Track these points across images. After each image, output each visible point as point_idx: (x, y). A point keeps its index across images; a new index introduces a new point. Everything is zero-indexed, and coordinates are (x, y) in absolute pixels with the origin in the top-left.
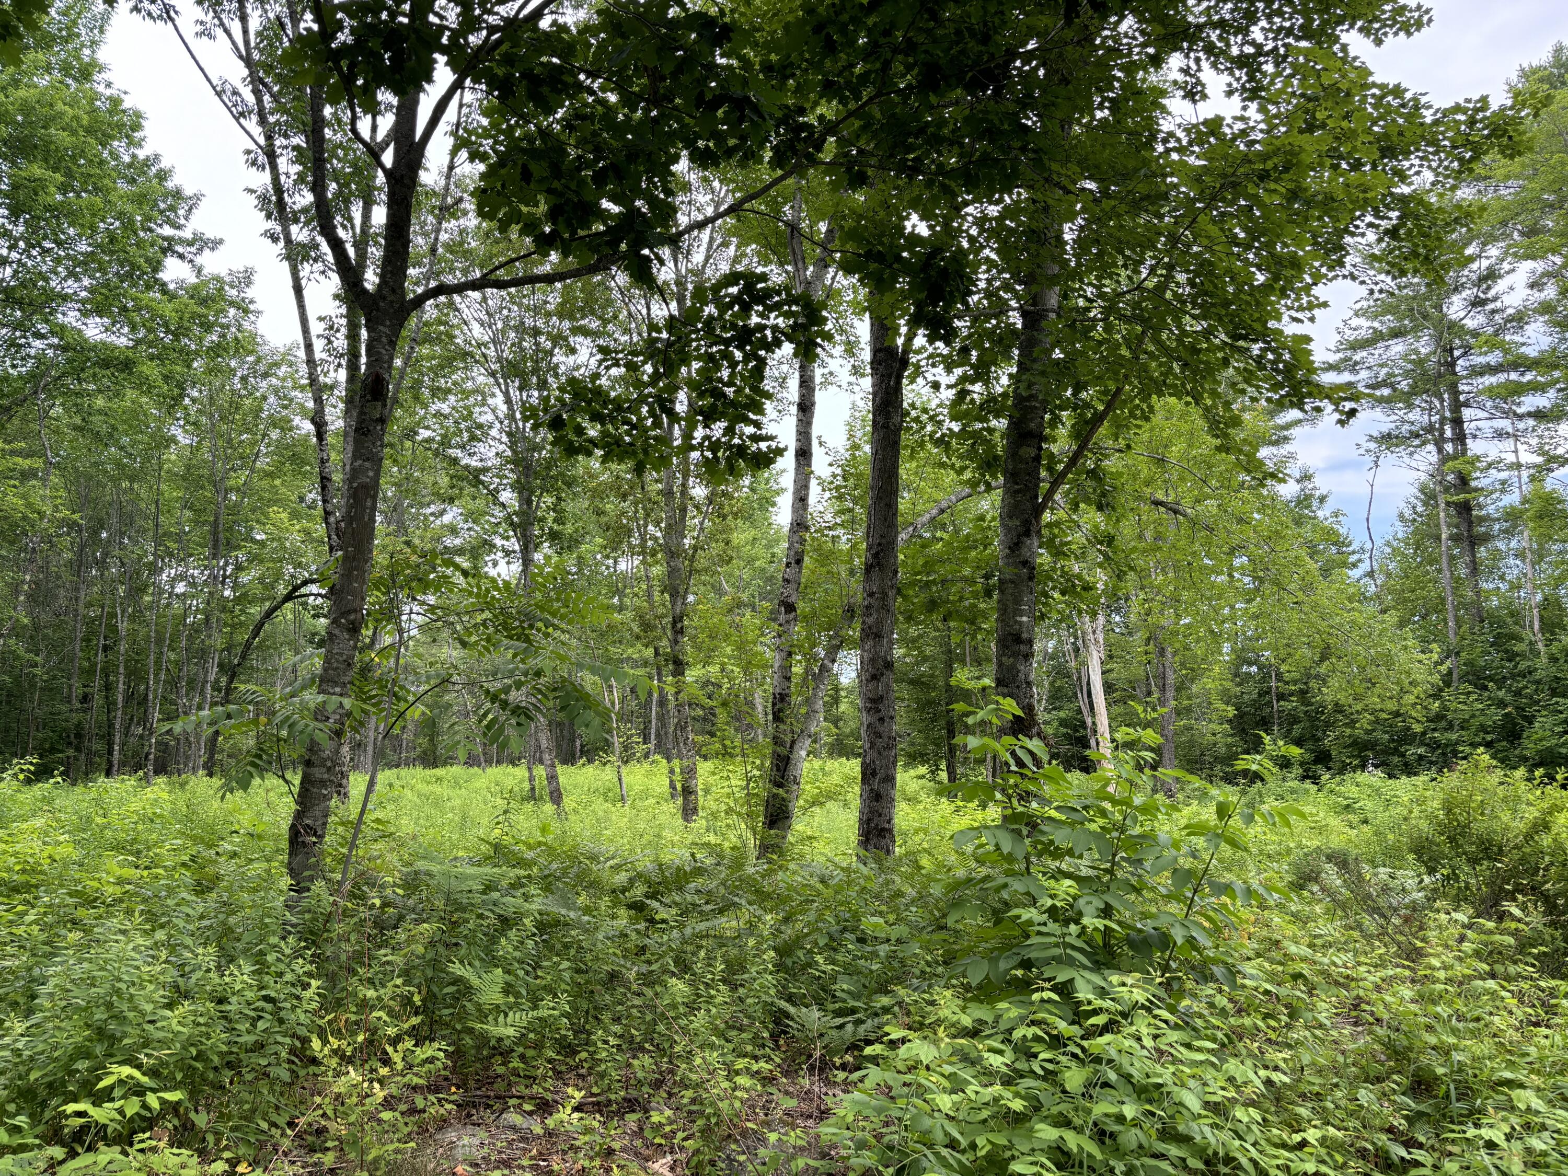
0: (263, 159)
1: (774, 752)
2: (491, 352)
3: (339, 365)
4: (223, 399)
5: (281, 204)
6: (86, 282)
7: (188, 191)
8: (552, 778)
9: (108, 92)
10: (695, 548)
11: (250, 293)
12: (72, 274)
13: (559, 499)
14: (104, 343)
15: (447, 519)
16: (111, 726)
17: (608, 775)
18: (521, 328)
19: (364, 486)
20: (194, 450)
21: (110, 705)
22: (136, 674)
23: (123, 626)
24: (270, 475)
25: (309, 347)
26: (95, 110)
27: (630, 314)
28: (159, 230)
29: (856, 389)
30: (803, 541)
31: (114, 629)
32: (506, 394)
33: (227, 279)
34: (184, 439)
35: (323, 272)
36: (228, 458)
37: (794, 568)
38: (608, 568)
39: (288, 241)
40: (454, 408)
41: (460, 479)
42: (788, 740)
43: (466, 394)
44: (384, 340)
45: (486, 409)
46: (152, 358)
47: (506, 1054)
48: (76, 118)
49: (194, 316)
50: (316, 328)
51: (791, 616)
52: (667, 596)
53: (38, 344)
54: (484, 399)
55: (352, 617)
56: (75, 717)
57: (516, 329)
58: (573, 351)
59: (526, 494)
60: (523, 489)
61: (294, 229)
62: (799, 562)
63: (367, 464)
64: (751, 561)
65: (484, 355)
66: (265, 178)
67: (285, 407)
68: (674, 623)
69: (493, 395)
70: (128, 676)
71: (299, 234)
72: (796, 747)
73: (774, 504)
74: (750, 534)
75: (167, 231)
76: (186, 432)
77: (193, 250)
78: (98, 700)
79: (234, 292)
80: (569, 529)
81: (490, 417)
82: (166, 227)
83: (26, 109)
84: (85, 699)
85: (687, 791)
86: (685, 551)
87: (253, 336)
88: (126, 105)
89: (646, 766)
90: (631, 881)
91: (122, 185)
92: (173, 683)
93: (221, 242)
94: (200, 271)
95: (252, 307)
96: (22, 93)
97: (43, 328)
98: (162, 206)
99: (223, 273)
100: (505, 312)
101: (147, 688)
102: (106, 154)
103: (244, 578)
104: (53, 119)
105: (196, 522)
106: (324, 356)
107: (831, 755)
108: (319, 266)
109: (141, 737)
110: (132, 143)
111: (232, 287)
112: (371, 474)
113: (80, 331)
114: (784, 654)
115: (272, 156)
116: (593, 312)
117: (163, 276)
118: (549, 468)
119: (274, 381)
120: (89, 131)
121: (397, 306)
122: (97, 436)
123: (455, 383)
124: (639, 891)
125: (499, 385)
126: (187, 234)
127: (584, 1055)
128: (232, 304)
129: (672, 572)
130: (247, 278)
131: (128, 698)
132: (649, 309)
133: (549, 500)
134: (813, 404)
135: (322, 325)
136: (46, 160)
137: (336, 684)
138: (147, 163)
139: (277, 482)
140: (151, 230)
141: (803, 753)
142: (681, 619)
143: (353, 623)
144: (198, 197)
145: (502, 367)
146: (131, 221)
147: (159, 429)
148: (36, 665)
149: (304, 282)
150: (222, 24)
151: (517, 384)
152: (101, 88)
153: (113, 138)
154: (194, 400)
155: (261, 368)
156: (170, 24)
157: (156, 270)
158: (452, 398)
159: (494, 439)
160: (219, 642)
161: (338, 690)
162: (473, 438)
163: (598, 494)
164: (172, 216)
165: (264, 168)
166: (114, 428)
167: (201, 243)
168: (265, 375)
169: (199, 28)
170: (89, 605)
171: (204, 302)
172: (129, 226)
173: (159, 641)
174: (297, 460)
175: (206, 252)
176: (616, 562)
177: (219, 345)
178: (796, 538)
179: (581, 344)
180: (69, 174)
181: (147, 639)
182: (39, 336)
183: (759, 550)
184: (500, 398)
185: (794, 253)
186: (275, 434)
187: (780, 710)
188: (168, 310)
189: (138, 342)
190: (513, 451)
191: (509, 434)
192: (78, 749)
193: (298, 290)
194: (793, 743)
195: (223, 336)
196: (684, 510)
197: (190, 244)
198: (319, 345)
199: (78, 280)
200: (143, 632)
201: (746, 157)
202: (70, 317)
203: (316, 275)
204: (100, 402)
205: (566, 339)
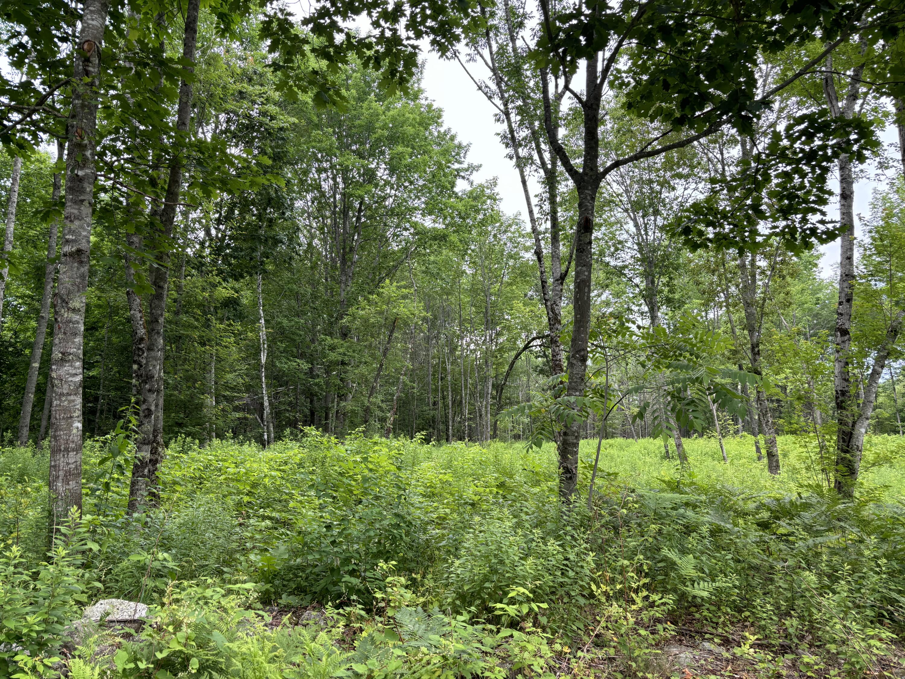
0: (503, 117)
1: (839, 430)
2: (625, 199)
3: (547, 219)
4: (486, 248)
5: (513, 138)
6: (423, 199)
7: (464, 144)
8: (679, 446)
9: (426, 103)
10: (764, 300)
11: (496, 190)
12: (417, 197)
13: (671, 278)
14: (434, 228)
15: (604, 297)
16: (447, 417)
17: (713, 444)
18: (641, 182)
19: (583, 281)
20: (474, 275)
21: (446, 406)
22: (456, 391)
23: (449, 367)
24: (510, 284)
25: (531, 212)
26: (421, 113)
27: (709, 160)
28: (453, 167)
29: (882, 178)
30: (851, 287)
31: (445, 369)
32: (635, 220)
33: (486, 185)
34: (469, 271)
35: (536, 170)
36: (490, 278)
37: (846, 305)
38: (702, 317)
39: (518, 157)
40: (604, 234)
41: (612, 273)
42: (850, 421)
43: (611, 225)
44: (589, 198)
45: (623, 232)
46: (454, 232)
47: (698, 607)
48: (414, 119)
49: (472, 207)
50: (534, 201)
51: (846, 338)
52: (746, 332)
53: (405, 233)
54: (622, 226)
55: (582, 353)
56: (432, 413)
57: (638, 182)
58: (674, 189)
59: (650, 278)
60: (648, 276)
61: (520, 150)
62: (849, 300)
63: (584, 268)
64: (801, 304)
65: (621, 201)
66: (505, 126)
67: (516, 247)
68: (753, 348)
69: (627, 223)
70: (452, 392)
71: (523, 152)
72: (857, 426)
73: (816, 265)
74: (799, 287)
75: (456, 166)
76: (470, 267)
77: (468, 173)
78: (440, 404)
79: (489, 191)
80: (677, 296)
81: (625, 236)
82: (456, 164)
83: (393, 119)
84: (435, 404)
85: (771, 455)
86: (757, 302)
87: (498, 212)
88: (434, 107)
89: (738, 439)
90: (758, 508)
91: (436, 148)
92: (472, 394)
93: (481, 166)
94: (472, 184)
95: (498, 197)
96: (391, 113)
97: (408, 225)
98: (453, 154)
99: (483, 182)
100: (631, 174)
101: (461, 397)
102: (427, 133)
103: (501, 340)
104: (404, 122)
105: (477, 313)
106: (539, 216)
107: (875, 433)
108: (534, 167)
109: (460, 422)
110: (439, 125)
111: (488, 188)
112: (586, 273)
113: (422, 224)
114: (842, 364)
115: (507, 114)
116: (685, 164)
117: (456, 189)
118: (664, 261)
119: (509, 234)
120: (420, 124)
121: (594, 177)
122: (432, 275)
123: (605, 220)
124: (765, 515)
125: (630, 216)
126: (465, 166)
127: (747, 614)
128: (489, 197)
129: (749, 316)
130: (494, 183)
131: (453, 402)
132: (722, 154)
133: (664, 280)
134: (852, 193)
135: (537, 199)
136: (403, 142)
137: (576, 390)
138: (445, 134)
139: (514, 287)
140: (449, 167)
141: (863, 430)
142: (757, 346)
143: (583, 356)
144: (469, 145)
145: (632, 206)
146: (441, 164)
147: (458, 267)
148: (413, 388)
149: (526, 178)
150: (479, 53)
151: (641, 214)
152: (423, 102)
153: (430, 125)
154: (473, 251)
155: (503, 229)
156: (456, 59)
157: (453, 187)
158: (603, 228)
159: (629, 248)
160: (492, 373)
161: (578, 393)
162: (617, 249)
163: (695, 272)
164: (458, 157)
165: (503, 121)
166: (440, 269)
167: (473, 168)
168: (505, 232)
169: (468, 58)
170: (433, 358)
171: (475, 199)
172: (440, 166)
173: (465, 374)
174: (523, 274)
175: (474, 172)
176: (707, 314)
177: (483, 219)
178: (845, 285)
179: (678, 184)
180: (413, 148)
181: (460, 374)
182: (406, 229)
183: (807, 297)
184: (631, 223)
185: (829, 95)
186: (511, 262)
187: (842, 402)
188: (460, 206)
189: (447, 225)
190: (641, 254)
191: (639, 244)
192: (434, 429)
193: (524, 182)
194: (854, 423)
195: (485, 215)
196: (753, 276)
197: (467, 170)
198: (536, 210)
199: (419, 199)
200: (457, 369)
201: (803, 39)
202: (417, 218)
203: (533, 173)
204: (432, 258)
205: (669, 183)
